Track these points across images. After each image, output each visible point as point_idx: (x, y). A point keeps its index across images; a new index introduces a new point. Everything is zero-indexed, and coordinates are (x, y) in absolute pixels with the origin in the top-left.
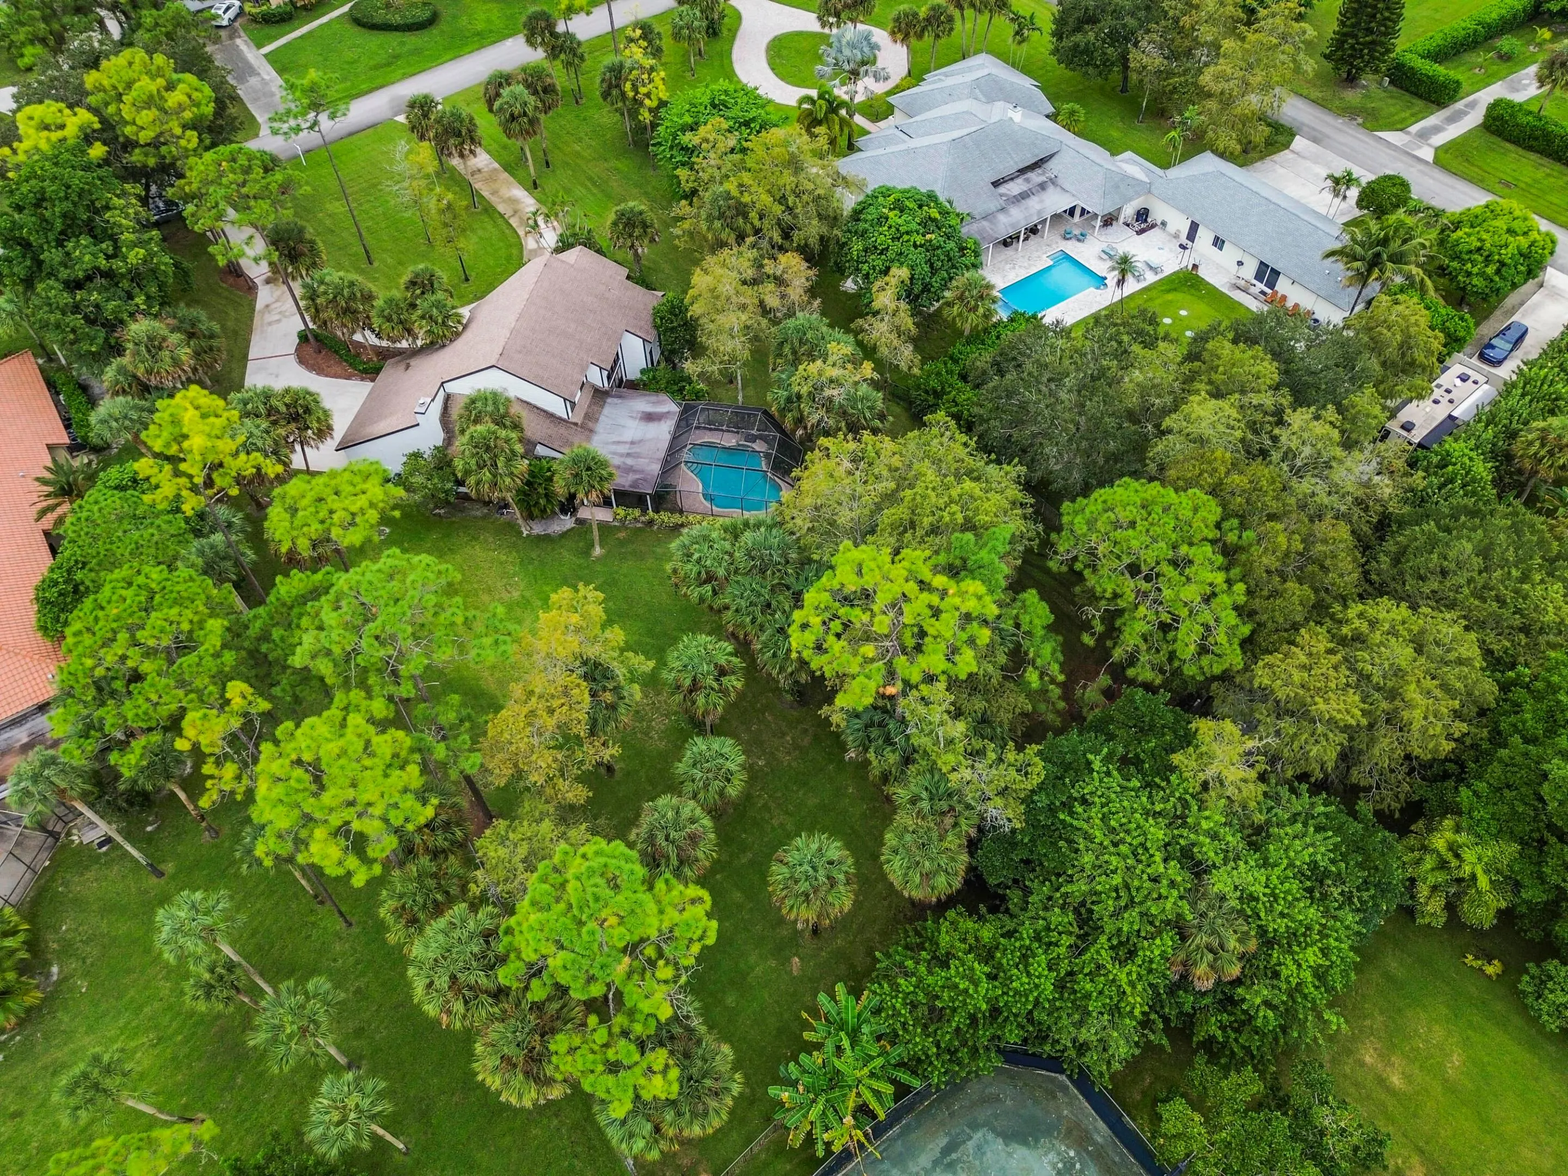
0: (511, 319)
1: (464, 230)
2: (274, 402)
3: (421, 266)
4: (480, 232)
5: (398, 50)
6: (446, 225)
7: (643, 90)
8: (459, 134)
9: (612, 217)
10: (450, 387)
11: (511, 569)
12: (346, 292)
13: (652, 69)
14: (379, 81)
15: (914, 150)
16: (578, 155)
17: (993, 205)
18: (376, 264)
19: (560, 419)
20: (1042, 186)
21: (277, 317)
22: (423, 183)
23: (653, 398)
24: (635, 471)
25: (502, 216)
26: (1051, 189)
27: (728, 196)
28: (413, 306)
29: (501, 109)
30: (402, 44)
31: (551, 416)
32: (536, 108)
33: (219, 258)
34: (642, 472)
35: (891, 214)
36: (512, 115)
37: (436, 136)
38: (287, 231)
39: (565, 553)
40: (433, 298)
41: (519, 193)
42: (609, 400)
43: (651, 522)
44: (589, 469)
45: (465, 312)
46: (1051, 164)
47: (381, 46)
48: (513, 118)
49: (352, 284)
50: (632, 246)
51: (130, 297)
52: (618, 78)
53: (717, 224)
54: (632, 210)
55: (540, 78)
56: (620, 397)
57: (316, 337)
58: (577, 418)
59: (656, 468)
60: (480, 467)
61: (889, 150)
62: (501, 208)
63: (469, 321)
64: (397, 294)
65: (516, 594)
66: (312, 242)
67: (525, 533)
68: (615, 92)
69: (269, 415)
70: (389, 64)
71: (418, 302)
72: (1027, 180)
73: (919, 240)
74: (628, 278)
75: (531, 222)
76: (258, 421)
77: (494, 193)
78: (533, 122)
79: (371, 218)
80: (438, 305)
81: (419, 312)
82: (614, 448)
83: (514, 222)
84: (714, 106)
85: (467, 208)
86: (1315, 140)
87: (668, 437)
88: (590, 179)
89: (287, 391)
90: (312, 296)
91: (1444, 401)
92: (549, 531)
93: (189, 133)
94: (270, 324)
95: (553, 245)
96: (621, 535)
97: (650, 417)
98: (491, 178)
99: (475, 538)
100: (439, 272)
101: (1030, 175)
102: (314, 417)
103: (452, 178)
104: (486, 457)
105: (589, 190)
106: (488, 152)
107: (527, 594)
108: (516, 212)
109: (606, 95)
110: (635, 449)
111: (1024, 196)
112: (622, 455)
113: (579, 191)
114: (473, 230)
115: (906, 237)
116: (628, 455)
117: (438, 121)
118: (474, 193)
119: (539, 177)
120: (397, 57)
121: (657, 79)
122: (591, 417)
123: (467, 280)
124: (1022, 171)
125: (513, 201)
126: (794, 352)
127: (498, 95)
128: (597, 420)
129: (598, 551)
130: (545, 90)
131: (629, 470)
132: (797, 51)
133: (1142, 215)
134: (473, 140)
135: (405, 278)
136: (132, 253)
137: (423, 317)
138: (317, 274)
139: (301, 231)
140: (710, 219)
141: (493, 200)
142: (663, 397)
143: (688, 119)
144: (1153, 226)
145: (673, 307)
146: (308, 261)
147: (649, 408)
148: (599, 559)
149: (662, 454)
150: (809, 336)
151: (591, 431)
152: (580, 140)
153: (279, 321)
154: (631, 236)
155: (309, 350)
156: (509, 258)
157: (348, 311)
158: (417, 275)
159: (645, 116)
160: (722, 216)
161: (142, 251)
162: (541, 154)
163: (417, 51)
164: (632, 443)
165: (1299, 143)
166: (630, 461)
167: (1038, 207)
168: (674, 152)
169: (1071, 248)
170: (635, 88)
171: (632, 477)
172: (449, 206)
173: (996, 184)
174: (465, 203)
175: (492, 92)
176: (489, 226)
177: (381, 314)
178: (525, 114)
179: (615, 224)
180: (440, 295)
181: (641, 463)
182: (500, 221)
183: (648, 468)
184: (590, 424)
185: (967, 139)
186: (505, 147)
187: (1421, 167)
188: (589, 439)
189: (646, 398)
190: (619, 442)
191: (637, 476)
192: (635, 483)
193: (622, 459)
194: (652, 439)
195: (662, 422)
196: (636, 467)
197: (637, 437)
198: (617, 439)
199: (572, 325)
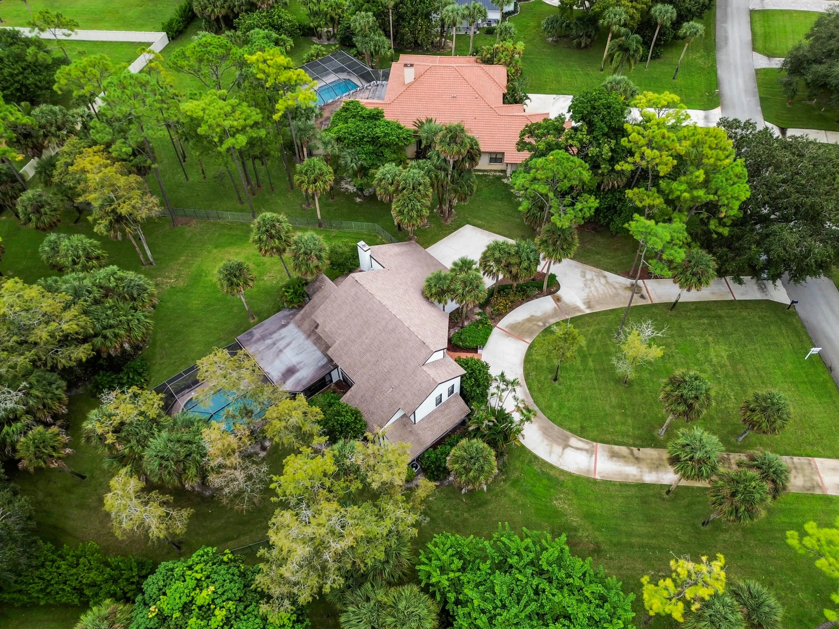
24: (259, 340)
34: (255, 342)
56: (323, 367)
59: (251, 350)
82: (287, 341)
87: (266, 371)
97: (290, 371)
112: (278, 340)
116: (274, 344)
128: (315, 344)
147: (298, 376)
149: (257, 359)
151: (309, 336)
164: (281, 351)
166: (269, 342)
171: (257, 336)
181: (261, 346)
183: (255, 346)
184: (313, 337)
188: (305, 332)
189: (308, 379)
190: (288, 345)
191: (254, 338)
192: (251, 335)
193: (274, 339)
194: (273, 362)
195: (280, 375)
196: (261, 342)
197: (282, 356)
198: (292, 346)
199: (367, 341)
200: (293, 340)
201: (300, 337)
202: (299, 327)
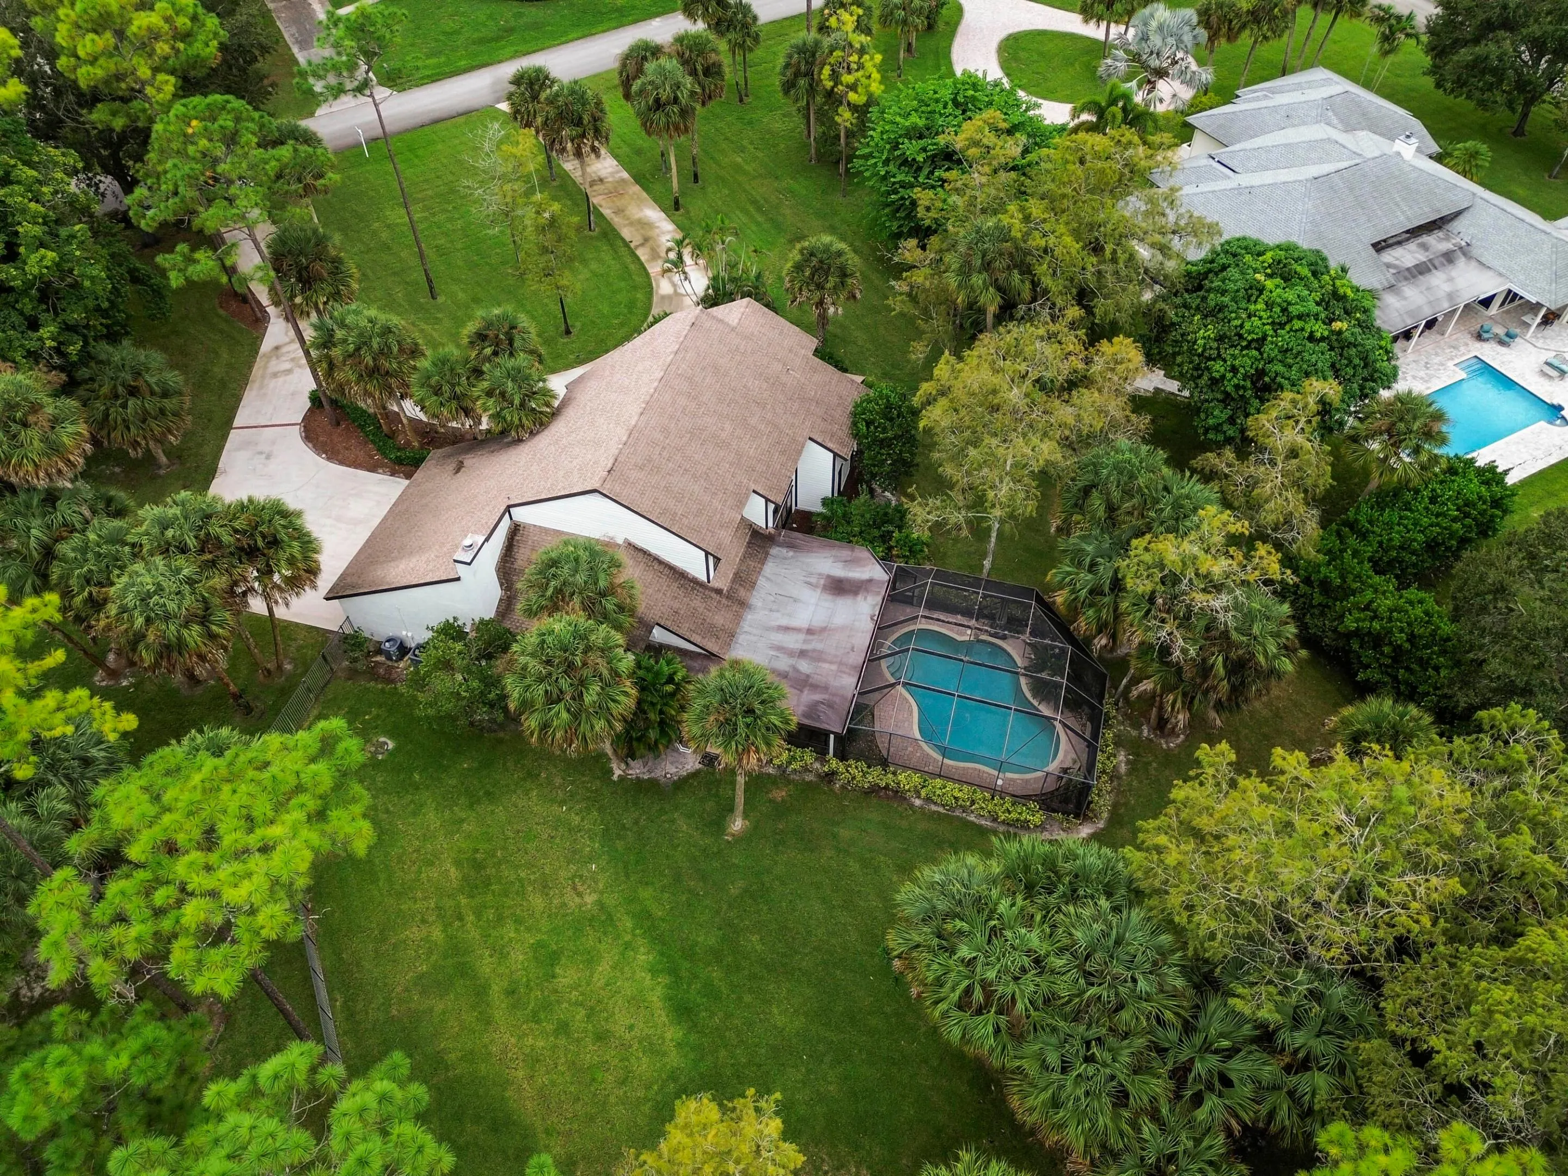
0: (632, 412)
1: (571, 259)
2: (215, 529)
3: (497, 311)
4: (594, 266)
5: (513, 23)
6: (545, 250)
7: (848, 79)
8: (579, 122)
9: (795, 256)
10: (520, 514)
11: (586, 845)
12: (375, 343)
13: (862, 51)
14: (486, 58)
15: (1250, 190)
16: (738, 168)
17: (1377, 279)
18: (441, 299)
19: (695, 581)
20: (1449, 257)
21: (287, 366)
22: (519, 186)
23: (845, 553)
24: (815, 687)
25: (626, 244)
26: (1461, 262)
27: (1003, 235)
28: (477, 373)
29: (641, 92)
30: (520, 15)
31: (679, 575)
32: (693, 94)
33: (172, 275)
34: (825, 688)
35: (1269, 284)
36: (657, 100)
37: (545, 123)
38: (298, 240)
39: (683, 825)
40: (511, 363)
41: (653, 214)
42: (775, 551)
43: (831, 776)
44: (750, 711)
45: (558, 383)
46: (1458, 225)
47: (490, 17)
48: (658, 105)
49: (387, 330)
50: (820, 303)
51: (34, 325)
52: (810, 63)
53: (977, 280)
54: (827, 249)
55: (701, 53)
56: (791, 546)
57: (333, 402)
58: (721, 581)
59: (848, 683)
60: (552, 700)
61: (1204, 188)
62: (626, 233)
63: (565, 403)
64: (452, 351)
65: (590, 899)
66: (337, 261)
67: (617, 773)
68: (802, 82)
69: (202, 551)
70: (498, 39)
71: (486, 367)
72: (1425, 247)
73: (1320, 329)
74: (817, 352)
75: (672, 255)
76: (180, 561)
77: (619, 211)
78: (685, 113)
79: (446, 234)
80: (517, 376)
81: (485, 385)
83: (642, 254)
84: (956, 104)
85: (579, 229)
87: (869, 626)
88: (754, 202)
89: (242, 507)
90: (327, 341)
92: (658, 773)
93: (161, 77)
94: (275, 375)
95: (700, 291)
96: (779, 794)
97: (839, 587)
98: (616, 191)
99: (531, 776)
100: (524, 321)
101: (1425, 239)
102: (283, 555)
103: (562, 187)
104: (564, 683)
105: (751, 217)
106: (616, 157)
107: (611, 900)
108: (646, 240)
109: (788, 86)
110: (815, 644)
111: (1421, 270)
112: (791, 653)
113: (738, 219)
114: (584, 262)
115: (1297, 324)
116: (802, 654)
117: (551, 101)
118: (590, 211)
119: (683, 193)
120: (510, 31)
121: (869, 65)
122: (744, 579)
123: (568, 332)
124: (1416, 232)
125: (644, 225)
126: (1111, 509)
127: (640, 71)
128: (753, 585)
129: (738, 824)
130: (707, 72)
131: (803, 683)
132: (1041, 54)
134: (597, 131)
135: (471, 328)
136: (33, 258)
137: (489, 393)
138: (338, 310)
139: (321, 242)
140: (965, 270)
141: (616, 220)
142: (863, 553)
143: (917, 120)
145: (889, 406)
146: (329, 289)
147: (839, 571)
148: (739, 839)
149: (858, 658)
150: (1141, 481)
151: (743, 604)
152: (742, 149)
153: (289, 372)
154: (820, 287)
155: (324, 420)
156: (631, 305)
157: (374, 372)
158: (489, 325)
159: (845, 117)
160: (987, 266)
161: (51, 255)
162: (688, 164)
163: (536, 26)
164: (810, 631)
166: (804, 666)
167: (1447, 288)
168: (892, 168)
169: (1490, 353)
170: (835, 76)
171: (808, 697)
172: (553, 221)
173: (1379, 247)
174: (575, 219)
175: (631, 69)
176: (607, 257)
177: (425, 382)
178: (676, 100)
179: (798, 267)
180: (522, 359)
181: (825, 672)
182: (623, 250)
183: (835, 683)
184: (742, 593)
185: (1336, 178)
186: (639, 152)
188: (738, 618)
189: (834, 552)
190: (787, 629)
191: (817, 697)
192: (812, 710)
193: (792, 661)
194: (843, 628)
195: (860, 598)
196: (816, 679)
197: (818, 622)
198: (784, 622)
199: (728, 426)
200: (769, 629)
201: (752, 621)
202: (732, 635)
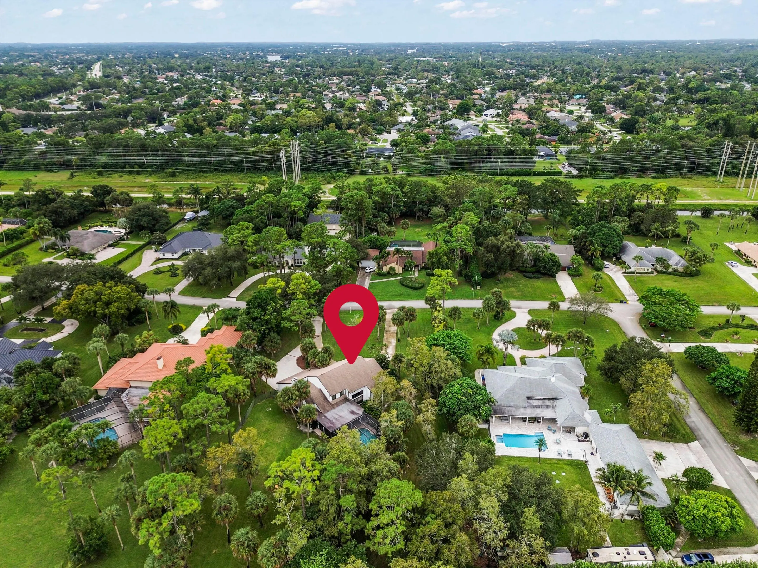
0: (334, 368)
7: (436, 325)
11: (285, 434)
17: (521, 404)
20: (548, 407)
23: (359, 408)
24: (334, 424)
25: (382, 345)
26: (550, 409)
31: (325, 398)
35: (456, 386)
41: (394, 341)
42: (347, 403)
44: (306, 411)
46: (557, 401)
47: (399, 290)
56: (351, 403)
58: (333, 402)
59: (339, 426)
61: (503, 372)
65: (279, 441)
67: (298, 427)
72: (544, 402)
77: (387, 338)
80: (323, 357)
82: (334, 416)
86: (704, 446)
87: (351, 420)
91: (622, 556)
97: (353, 412)
98: (391, 334)
101: (547, 401)
108: (388, 345)
110: (339, 418)
111: (537, 407)
112: (334, 418)
116: (336, 419)
119: (404, 339)
120: (402, 294)
122: (337, 404)
124: (545, 399)
125: (390, 342)
131: (332, 423)
133: (586, 436)
142: (361, 409)
144: (588, 441)
147: (355, 410)
149: (344, 423)
151: (334, 408)
155: (301, 358)
158: (325, 347)
162: (407, 333)
164: (341, 417)
165: (695, 444)
166: (334, 421)
167: (540, 412)
169: (547, 433)
173: (528, 398)
177: (310, 353)
178: (398, 319)
180: (326, 355)
181: (337, 423)
183: (337, 425)
185: (527, 379)
187: (748, 479)
